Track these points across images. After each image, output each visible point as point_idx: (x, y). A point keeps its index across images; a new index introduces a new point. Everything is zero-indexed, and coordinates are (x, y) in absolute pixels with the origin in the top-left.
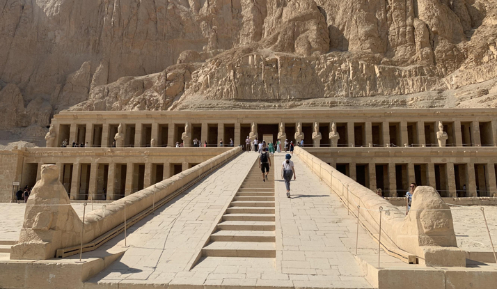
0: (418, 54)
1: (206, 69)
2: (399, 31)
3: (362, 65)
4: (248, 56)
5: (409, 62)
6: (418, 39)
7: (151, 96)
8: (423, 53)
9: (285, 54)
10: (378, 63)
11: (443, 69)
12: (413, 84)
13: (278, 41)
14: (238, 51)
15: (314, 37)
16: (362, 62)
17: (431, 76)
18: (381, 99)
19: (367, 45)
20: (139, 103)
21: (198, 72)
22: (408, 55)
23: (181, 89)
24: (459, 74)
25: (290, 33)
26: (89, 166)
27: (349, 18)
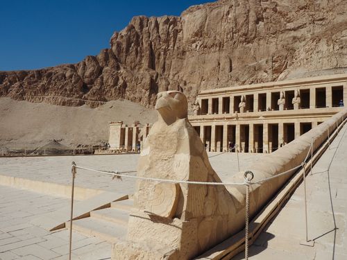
26: (221, 127)
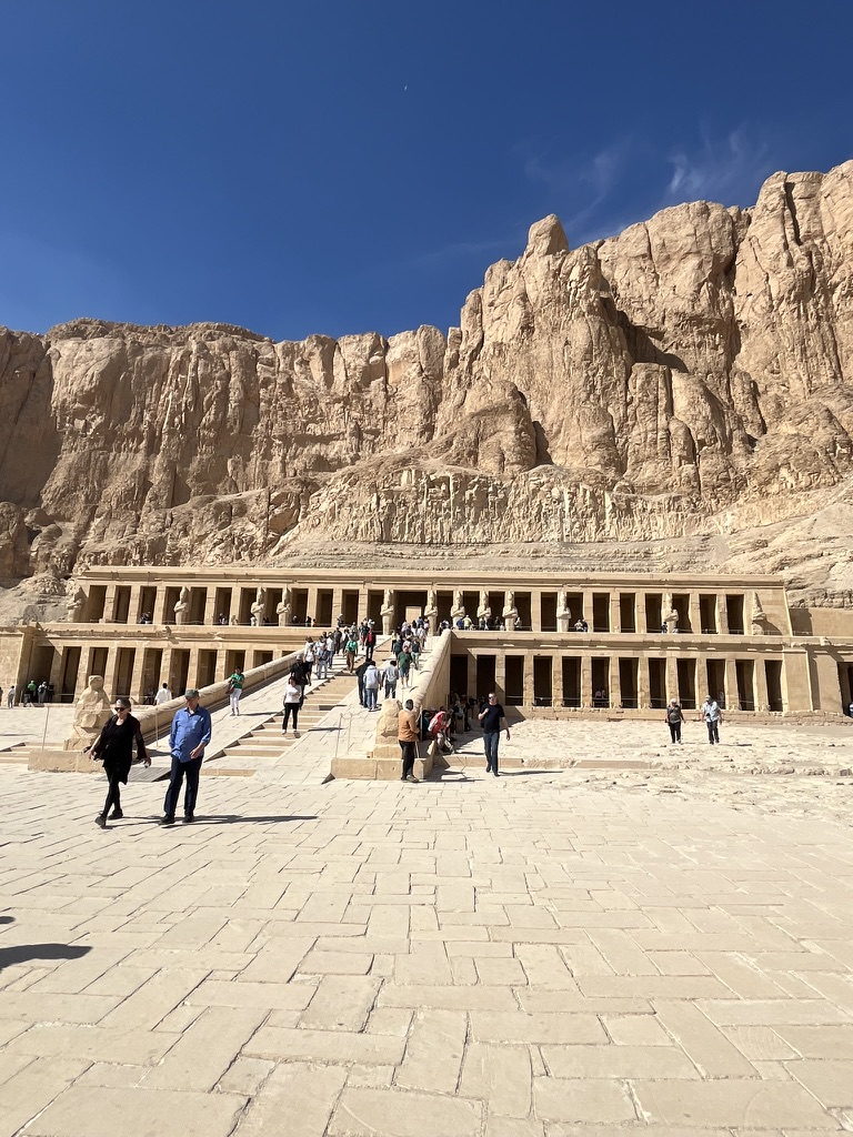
0: (675, 475)
1: (334, 490)
2: (646, 438)
3: (585, 491)
4: (401, 472)
5: (661, 488)
6: (676, 452)
7: (243, 530)
8: (683, 475)
9: (461, 469)
10: (610, 489)
11: (713, 501)
12: (665, 524)
13: (453, 448)
14: (386, 463)
15: (511, 443)
16: (586, 487)
17: (693, 511)
18: (611, 548)
19: (595, 458)
20: (222, 540)
21: (320, 495)
22: (660, 477)
23: (293, 520)
24: (736, 511)
25: (472, 436)
26: (131, 652)
27: (568, 413)
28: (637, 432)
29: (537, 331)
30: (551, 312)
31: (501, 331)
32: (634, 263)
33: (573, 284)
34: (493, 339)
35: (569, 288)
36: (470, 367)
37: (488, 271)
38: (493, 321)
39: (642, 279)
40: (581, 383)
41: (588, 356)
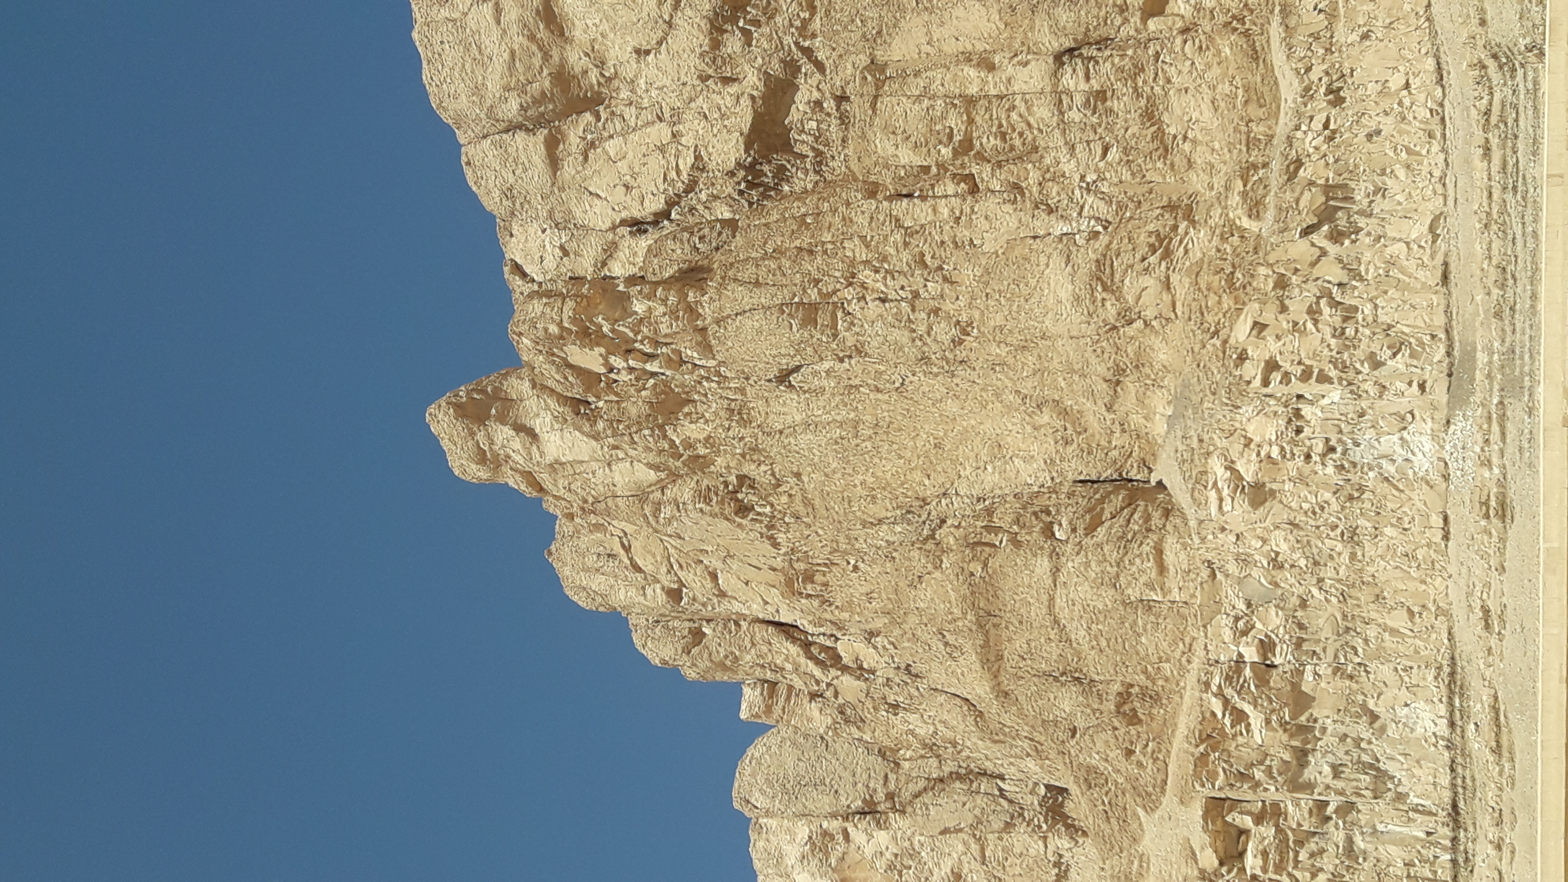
2: (1083, 127)
10: (1255, 244)
15: (1093, 573)
22: (1215, 76)
27: (1000, 379)
28: (1063, 155)
29: (749, 469)
30: (693, 431)
31: (751, 573)
32: (568, 170)
33: (617, 362)
34: (775, 596)
35: (624, 377)
36: (860, 671)
37: (582, 600)
38: (722, 594)
39: (612, 147)
40: (903, 336)
41: (823, 318)
